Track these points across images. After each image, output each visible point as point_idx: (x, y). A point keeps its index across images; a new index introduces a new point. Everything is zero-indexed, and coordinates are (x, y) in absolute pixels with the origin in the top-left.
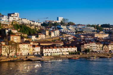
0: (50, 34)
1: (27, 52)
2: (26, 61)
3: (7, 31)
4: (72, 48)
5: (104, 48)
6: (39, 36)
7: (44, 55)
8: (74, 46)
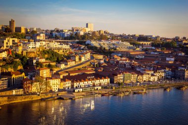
0: (80, 59)
1: (57, 87)
2: (57, 99)
3: (35, 61)
4: (105, 80)
5: (138, 78)
6: (69, 63)
7: (76, 91)
8: (107, 77)
